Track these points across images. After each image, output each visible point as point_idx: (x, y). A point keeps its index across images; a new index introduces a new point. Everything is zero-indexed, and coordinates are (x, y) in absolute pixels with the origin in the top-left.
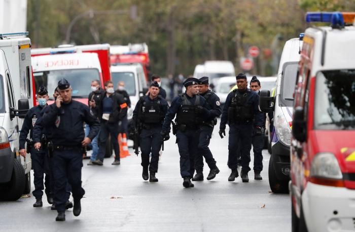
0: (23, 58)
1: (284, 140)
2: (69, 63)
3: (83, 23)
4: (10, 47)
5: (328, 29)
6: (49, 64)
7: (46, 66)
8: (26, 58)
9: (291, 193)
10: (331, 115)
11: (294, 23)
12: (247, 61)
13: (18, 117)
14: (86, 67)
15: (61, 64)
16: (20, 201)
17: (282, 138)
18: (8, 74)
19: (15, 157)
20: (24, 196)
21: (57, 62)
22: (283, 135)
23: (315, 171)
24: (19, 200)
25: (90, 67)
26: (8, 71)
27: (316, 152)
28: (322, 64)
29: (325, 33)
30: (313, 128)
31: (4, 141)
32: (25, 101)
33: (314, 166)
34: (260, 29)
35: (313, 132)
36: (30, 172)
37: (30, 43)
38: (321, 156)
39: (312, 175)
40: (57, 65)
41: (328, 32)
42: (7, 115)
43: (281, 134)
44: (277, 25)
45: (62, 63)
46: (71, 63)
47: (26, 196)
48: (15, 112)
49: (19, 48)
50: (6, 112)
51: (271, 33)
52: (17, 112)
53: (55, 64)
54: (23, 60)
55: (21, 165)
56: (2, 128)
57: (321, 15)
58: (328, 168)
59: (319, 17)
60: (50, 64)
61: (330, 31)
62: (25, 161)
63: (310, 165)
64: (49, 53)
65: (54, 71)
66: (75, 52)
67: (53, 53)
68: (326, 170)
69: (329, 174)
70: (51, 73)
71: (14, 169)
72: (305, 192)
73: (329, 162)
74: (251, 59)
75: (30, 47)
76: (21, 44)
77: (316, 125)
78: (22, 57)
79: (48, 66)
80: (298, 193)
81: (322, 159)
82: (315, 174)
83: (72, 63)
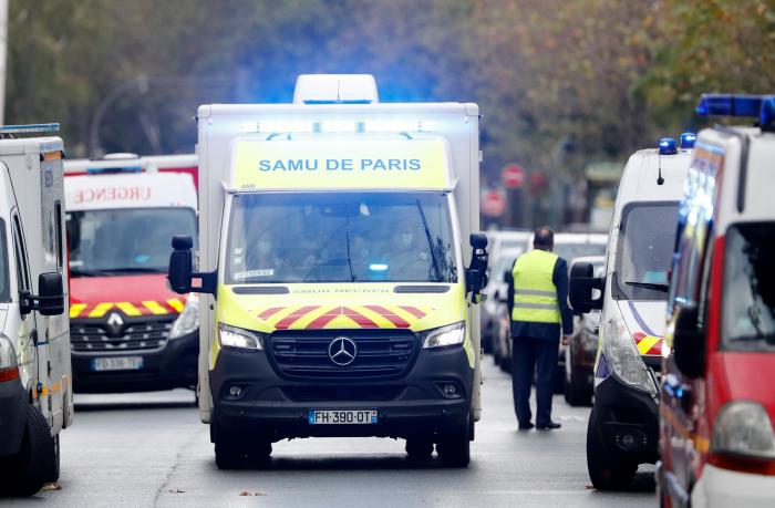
0: (49, 182)
1: (622, 374)
2: (130, 194)
3: (125, 104)
4: (22, 157)
5: (753, 132)
6: (85, 196)
7: (79, 199)
8: (55, 182)
9: (658, 488)
10: (755, 322)
11: (601, 112)
12: (494, 198)
13: (37, 312)
14: (167, 204)
15: (111, 196)
16: (40, 498)
17: (618, 369)
18: (16, 217)
19: (31, 401)
20: (47, 487)
21: (104, 191)
22: (621, 362)
23: (722, 442)
24: (37, 495)
25: (175, 205)
26: (15, 209)
27: (724, 399)
28: (740, 207)
29: (747, 143)
30: (719, 347)
31: (6, 364)
32: (54, 276)
33: (719, 429)
34: (524, 124)
35: (719, 355)
36: (58, 436)
37: (62, 149)
38: (736, 408)
39: (715, 448)
40: (102, 198)
41: (752, 139)
42: (14, 307)
43: (616, 359)
44: (561, 117)
45: (114, 193)
46: (133, 194)
47: (53, 487)
48: (31, 300)
49: (42, 159)
50: (11, 301)
51: (547, 134)
52: (36, 302)
53: (99, 197)
54: (48, 186)
55: (42, 418)
56: (3, 336)
57: (732, 101)
58: (750, 434)
59: (728, 106)
60: (87, 196)
61: (757, 136)
62: (50, 409)
63: (711, 427)
64: (84, 170)
65: (95, 212)
66: (143, 171)
67: (94, 172)
68: (745, 438)
69: (751, 446)
70: (88, 215)
71: (27, 427)
72: (698, 488)
73: (751, 422)
74: (502, 193)
75: (63, 157)
76: (45, 151)
77: (725, 341)
78: (48, 180)
79: (82, 200)
80: (680, 490)
81: (738, 415)
82: (722, 446)
83: (135, 193)
